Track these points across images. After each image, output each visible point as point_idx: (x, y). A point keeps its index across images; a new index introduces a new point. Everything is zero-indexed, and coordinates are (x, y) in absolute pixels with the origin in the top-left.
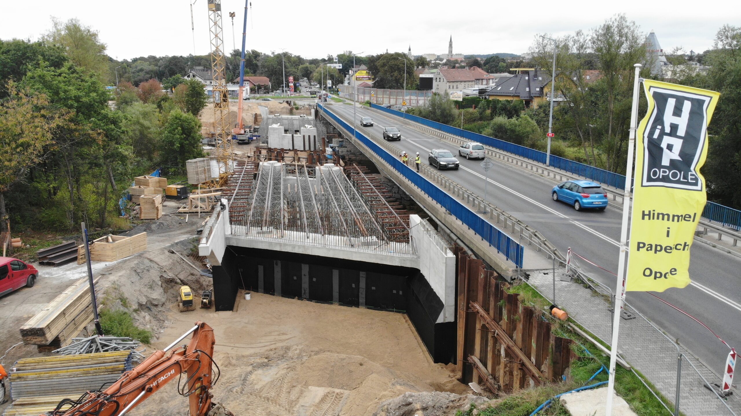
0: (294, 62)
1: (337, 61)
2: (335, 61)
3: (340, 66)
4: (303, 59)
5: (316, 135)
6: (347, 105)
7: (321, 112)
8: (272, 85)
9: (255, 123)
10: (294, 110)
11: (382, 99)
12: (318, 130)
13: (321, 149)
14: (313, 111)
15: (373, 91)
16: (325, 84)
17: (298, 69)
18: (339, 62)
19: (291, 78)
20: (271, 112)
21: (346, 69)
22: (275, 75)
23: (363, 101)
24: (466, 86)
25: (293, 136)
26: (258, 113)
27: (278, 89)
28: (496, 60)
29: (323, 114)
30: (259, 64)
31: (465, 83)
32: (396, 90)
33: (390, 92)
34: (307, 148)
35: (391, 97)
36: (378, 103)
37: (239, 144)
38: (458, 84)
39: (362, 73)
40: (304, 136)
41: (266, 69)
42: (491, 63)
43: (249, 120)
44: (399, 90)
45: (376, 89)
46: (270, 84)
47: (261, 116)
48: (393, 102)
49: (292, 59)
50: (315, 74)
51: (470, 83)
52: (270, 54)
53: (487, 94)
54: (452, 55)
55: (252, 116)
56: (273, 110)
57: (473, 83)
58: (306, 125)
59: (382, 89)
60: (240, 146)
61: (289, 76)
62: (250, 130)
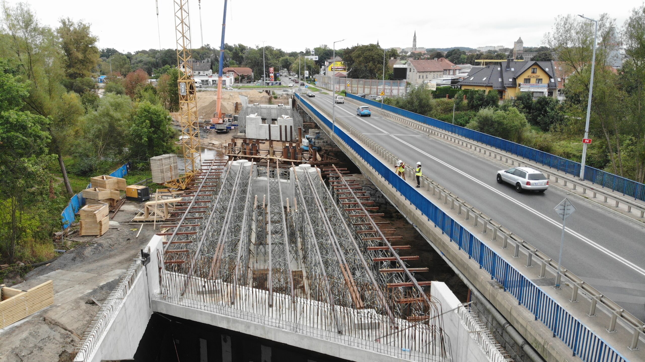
0: (275, 55)
1: (314, 53)
2: (312, 53)
3: (316, 58)
4: (284, 52)
5: (292, 125)
6: (323, 95)
7: (298, 102)
8: (254, 75)
9: (235, 112)
10: (273, 100)
11: (356, 89)
12: (294, 120)
13: (297, 139)
14: (290, 100)
15: (348, 81)
16: (303, 74)
17: (279, 61)
18: (316, 54)
19: (272, 69)
20: (251, 102)
21: (321, 61)
22: (258, 66)
23: (338, 90)
24: (435, 76)
25: (269, 126)
26: (238, 102)
27: (260, 79)
28: (458, 52)
29: (300, 103)
30: (244, 56)
31: (434, 73)
32: (370, 80)
33: (365, 82)
34: (284, 139)
35: (366, 87)
36: (353, 92)
37: (218, 133)
38: (428, 74)
39: (338, 64)
40: (281, 127)
41: (250, 61)
42: (453, 55)
43: (230, 109)
44: (374, 80)
45: (350, 79)
46: (253, 74)
47: (241, 105)
48: (367, 91)
49: (274, 52)
50: (294, 66)
51: (439, 73)
52: (255, 48)
53: (460, 84)
54: (416, 49)
55: (232, 104)
56: (252, 100)
57: (442, 73)
58: (283, 116)
59: (357, 79)
60: (219, 136)
61: (271, 67)
62: (229, 119)
